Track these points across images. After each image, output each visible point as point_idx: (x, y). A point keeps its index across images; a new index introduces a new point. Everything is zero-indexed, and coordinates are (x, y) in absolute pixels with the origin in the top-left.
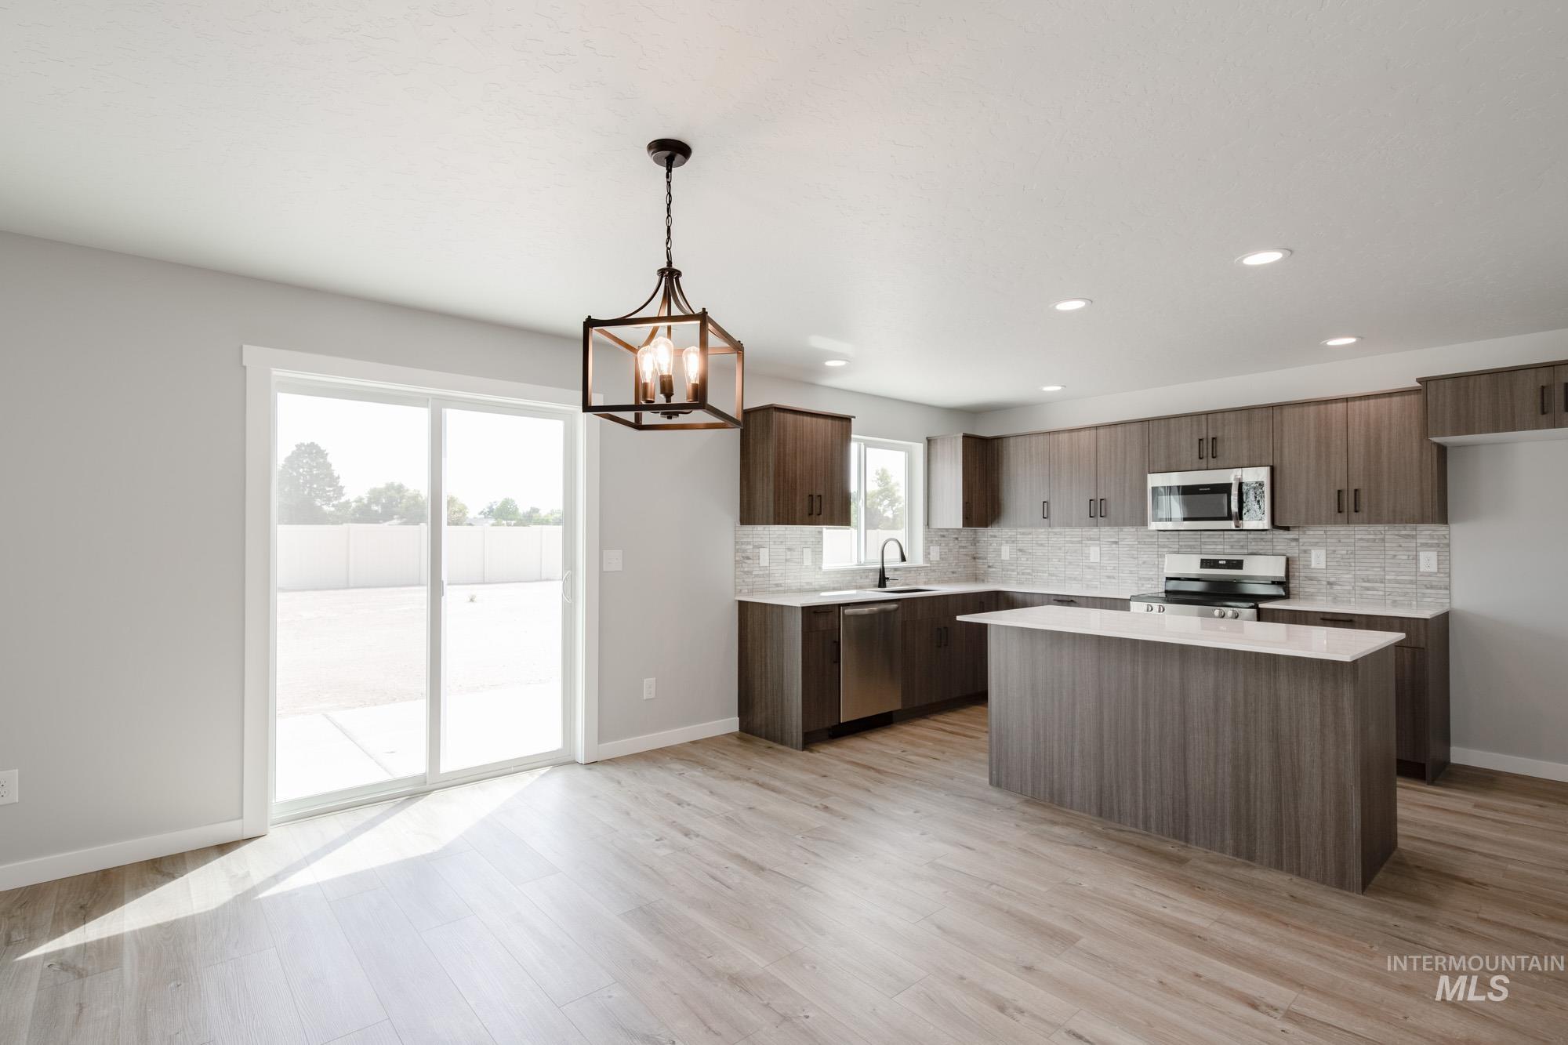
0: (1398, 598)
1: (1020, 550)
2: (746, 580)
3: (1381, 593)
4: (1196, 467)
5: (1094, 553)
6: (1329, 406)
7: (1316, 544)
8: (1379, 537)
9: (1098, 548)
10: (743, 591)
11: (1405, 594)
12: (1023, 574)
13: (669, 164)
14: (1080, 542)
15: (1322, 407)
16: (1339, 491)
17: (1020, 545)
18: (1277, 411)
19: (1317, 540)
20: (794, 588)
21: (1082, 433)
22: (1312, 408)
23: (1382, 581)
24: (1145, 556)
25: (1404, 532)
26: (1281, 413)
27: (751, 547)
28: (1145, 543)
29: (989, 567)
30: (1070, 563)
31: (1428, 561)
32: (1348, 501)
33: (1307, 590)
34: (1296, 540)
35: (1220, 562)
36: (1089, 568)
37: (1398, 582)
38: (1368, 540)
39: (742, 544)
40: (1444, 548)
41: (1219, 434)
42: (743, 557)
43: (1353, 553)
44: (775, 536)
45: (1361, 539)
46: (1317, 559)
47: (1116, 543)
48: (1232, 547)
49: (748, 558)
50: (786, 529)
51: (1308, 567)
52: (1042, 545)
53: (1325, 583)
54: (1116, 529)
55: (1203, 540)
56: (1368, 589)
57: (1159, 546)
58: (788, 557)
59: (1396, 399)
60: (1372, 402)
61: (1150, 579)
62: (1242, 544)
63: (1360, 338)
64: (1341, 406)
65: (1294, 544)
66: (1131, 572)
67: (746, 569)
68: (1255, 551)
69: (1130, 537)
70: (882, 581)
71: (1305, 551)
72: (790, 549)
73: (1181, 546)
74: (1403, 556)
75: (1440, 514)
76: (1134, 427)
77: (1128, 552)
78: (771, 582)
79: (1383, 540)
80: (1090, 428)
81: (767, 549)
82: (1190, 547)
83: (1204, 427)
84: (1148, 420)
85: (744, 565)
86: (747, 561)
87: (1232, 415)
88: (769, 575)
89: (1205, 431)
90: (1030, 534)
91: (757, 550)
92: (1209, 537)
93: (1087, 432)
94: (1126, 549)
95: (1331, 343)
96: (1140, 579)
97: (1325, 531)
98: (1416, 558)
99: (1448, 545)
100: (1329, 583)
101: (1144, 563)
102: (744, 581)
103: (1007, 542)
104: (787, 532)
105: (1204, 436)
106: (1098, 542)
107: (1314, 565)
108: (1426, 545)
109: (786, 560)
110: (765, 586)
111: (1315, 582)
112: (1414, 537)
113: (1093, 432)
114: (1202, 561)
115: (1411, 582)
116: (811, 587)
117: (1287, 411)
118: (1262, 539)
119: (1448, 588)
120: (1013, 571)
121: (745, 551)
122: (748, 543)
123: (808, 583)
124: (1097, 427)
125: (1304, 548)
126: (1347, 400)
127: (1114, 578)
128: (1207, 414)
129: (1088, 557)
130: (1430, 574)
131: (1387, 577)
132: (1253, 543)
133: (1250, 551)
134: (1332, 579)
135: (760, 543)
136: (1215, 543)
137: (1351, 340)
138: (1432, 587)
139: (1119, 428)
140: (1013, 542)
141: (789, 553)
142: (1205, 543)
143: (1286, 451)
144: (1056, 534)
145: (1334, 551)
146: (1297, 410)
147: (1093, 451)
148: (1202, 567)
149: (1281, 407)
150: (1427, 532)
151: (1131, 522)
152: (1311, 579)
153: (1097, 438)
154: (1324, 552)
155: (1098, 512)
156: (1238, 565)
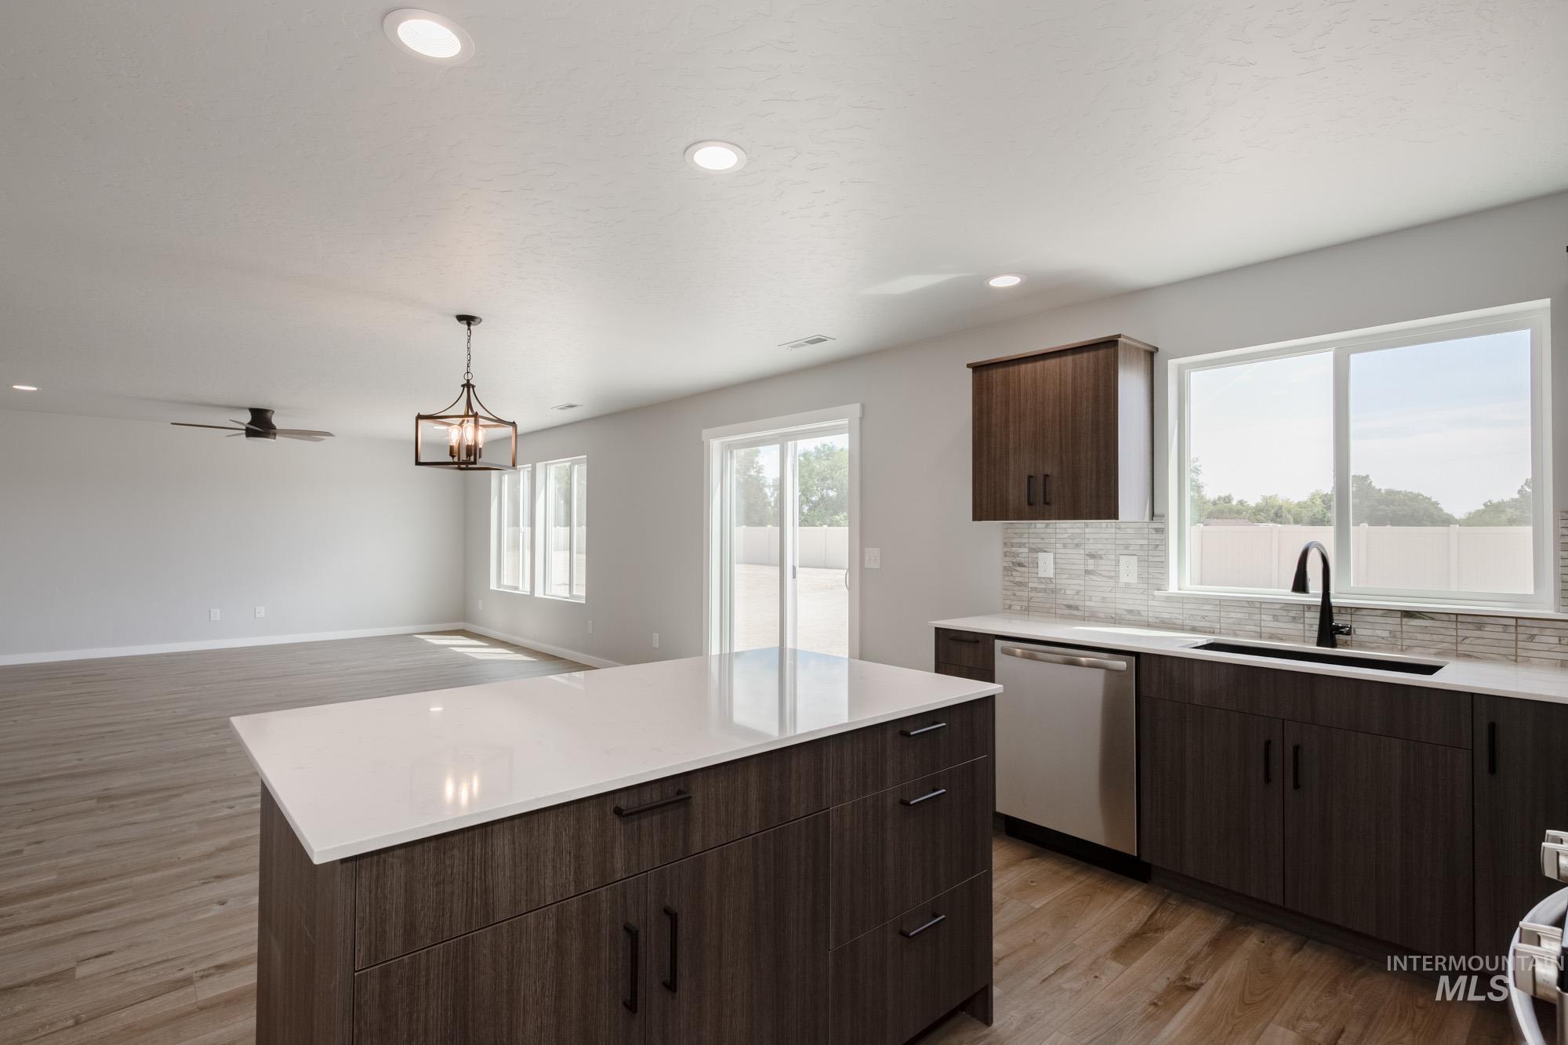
2: (1017, 593)
10: (1013, 608)
13: (469, 324)
20: (1102, 615)
27: (1026, 550)
39: (1012, 546)
42: (1013, 563)
44: (1066, 536)
49: (1020, 565)
50: (1087, 526)
58: (1091, 568)
67: (1018, 579)
70: (1329, 629)
72: (1092, 556)
78: (1058, 601)
81: (1052, 555)
85: (1014, 573)
86: (1018, 568)
88: (1053, 591)
91: (1034, 555)
102: (1015, 595)
104: (1087, 530)
109: (1087, 572)
110: (1048, 605)
116: (1138, 618)
121: (1016, 555)
122: (1021, 545)
123: (1130, 612)
135: (1039, 546)
141: (1091, 561)
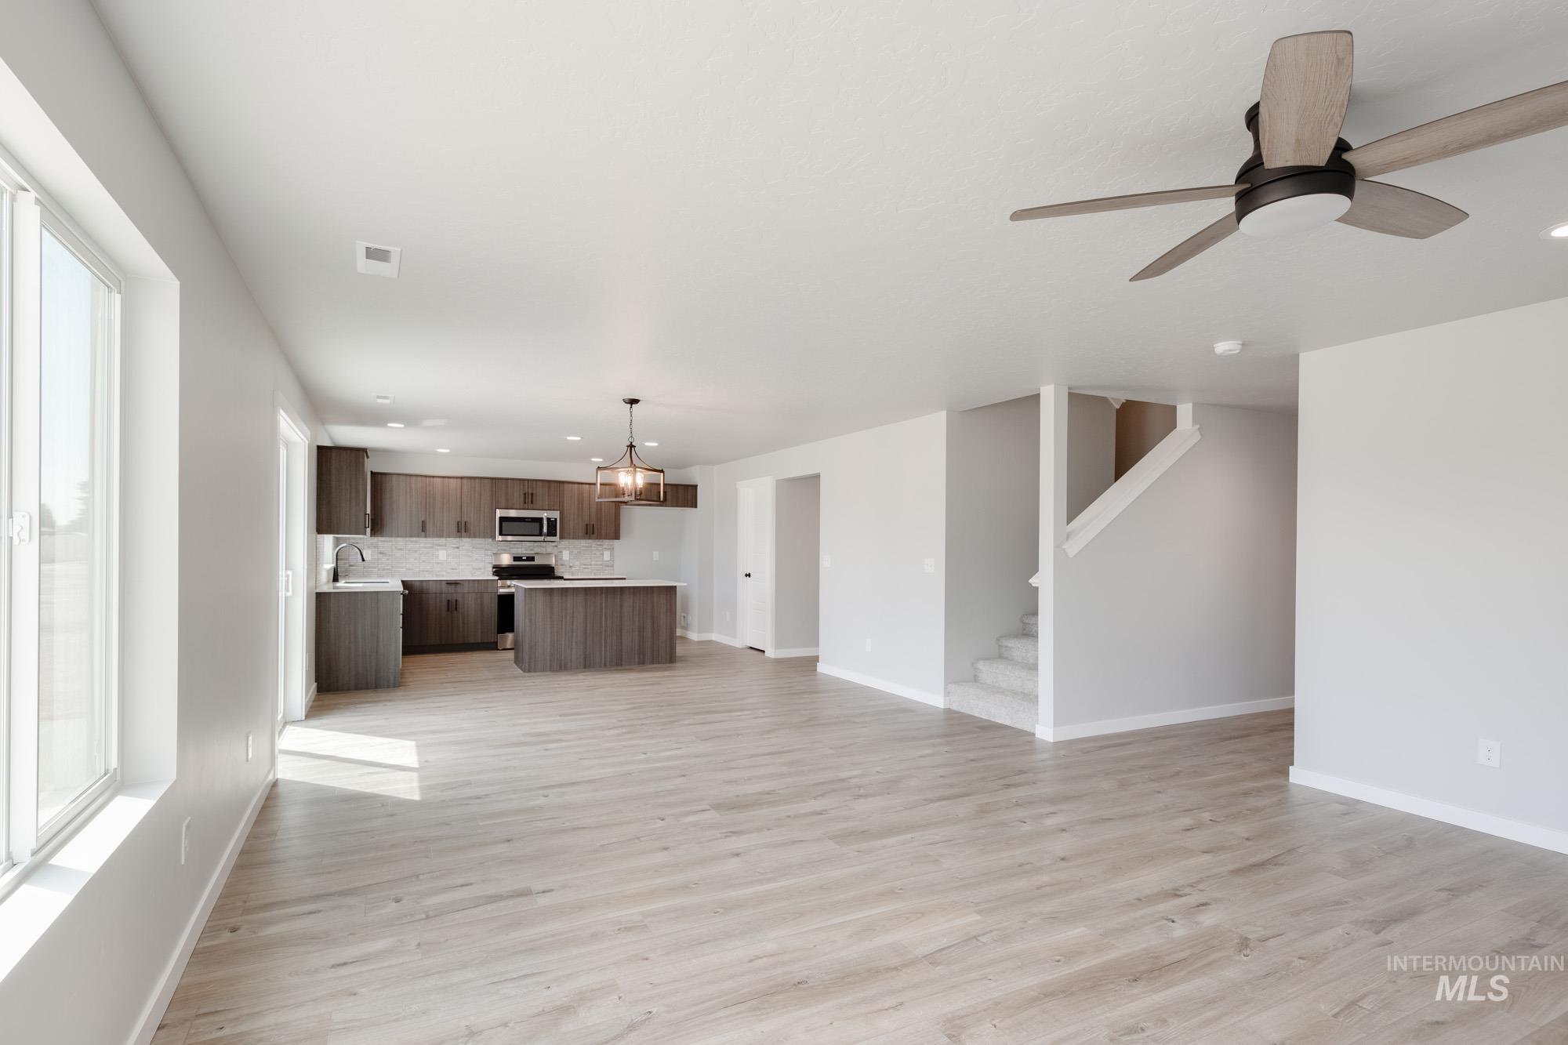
1: (381, 553)
4: (522, 507)
5: (442, 555)
7: (565, 548)
11: (598, 570)
12: (384, 570)
14: (432, 547)
16: (587, 525)
17: (381, 550)
18: (561, 485)
19: (564, 546)
21: (452, 480)
22: (576, 485)
23: (590, 565)
24: (478, 556)
26: (563, 485)
28: (477, 548)
29: (351, 566)
30: (424, 561)
31: (607, 555)
32: (591, 528)
33: (560, 568)
34: (556, 546)
35: (524, 558)
36: (438, 563)
37: (596, 565)
40: (612, 549)
41: (534, 492)
43: (580, 552)
45: (582, 546)
46: (566, 555)
47: (458, 548)
48: (526, 550)
51: (561, 559)
52: (401, 549)
53: (568, 565)
54: (458, 539)
55: (510, 546)
56: (585, 568)
57: (486, 550)
61: (480, 569)
62: (530, 548)
63: (604, 460)
64: (587, 486)
65: (555, 548)
66: (468, 565)
68: (537, 552)
69: (467, 544)
71: (561, 552)
74: (598, 554)
75: (617, 536)
76: (486, 481)
77: (466, 554)
79: (591, 546)
80: (457, 478)
82: (505, 550)
83: (527, 486)
84: (495, 479)
87: (540, 483)
89: (526, 489)
90: (390, 541)
92: (514, 544)
93: (455, 480)
94: (464, 552)
95: (593, 459)
96: (473, 569)
97: (569, 542)
98: (603, 555)
100: (571, 567)
101: (476, 559)
103: (369, 547)
105: (526, 491)
106: (445, 547)
107: (564, 558)
108: (605, 548)
111: (564, 566)
112: (601, 545)
113: (459, 480)
114: (515, 557)
115: (601, 565)
117: (566, 485)
118: (539, 546)
119: (613, 566)
120: (375, 568)
124: (462, 478)
125: (559, 550)
126: (590, 484)
127: (456, 569)
128: (528, 480)
129: (437, 557)
130: (607, 561)
131: (592, 563)
132: (536, 548)
133: (535, 552)
134: (571, 563)
136: (517, 548)
137: (601, 460)
138: (608, 566)
139: (477, 481)
140: (375, 547)
142: (512, 548)
143: (565, 505)
144: (412, 542)
145: (572, 551)
146: (570, 485)
147: (459, 491)
148: (514, 560)
149: (563, 482)
150: (607, 543)
151: (484, 537)
152: (562, 565)
153: (462, 483)
154: (568, 552)
155: (463, 529)
156: (532, 559)
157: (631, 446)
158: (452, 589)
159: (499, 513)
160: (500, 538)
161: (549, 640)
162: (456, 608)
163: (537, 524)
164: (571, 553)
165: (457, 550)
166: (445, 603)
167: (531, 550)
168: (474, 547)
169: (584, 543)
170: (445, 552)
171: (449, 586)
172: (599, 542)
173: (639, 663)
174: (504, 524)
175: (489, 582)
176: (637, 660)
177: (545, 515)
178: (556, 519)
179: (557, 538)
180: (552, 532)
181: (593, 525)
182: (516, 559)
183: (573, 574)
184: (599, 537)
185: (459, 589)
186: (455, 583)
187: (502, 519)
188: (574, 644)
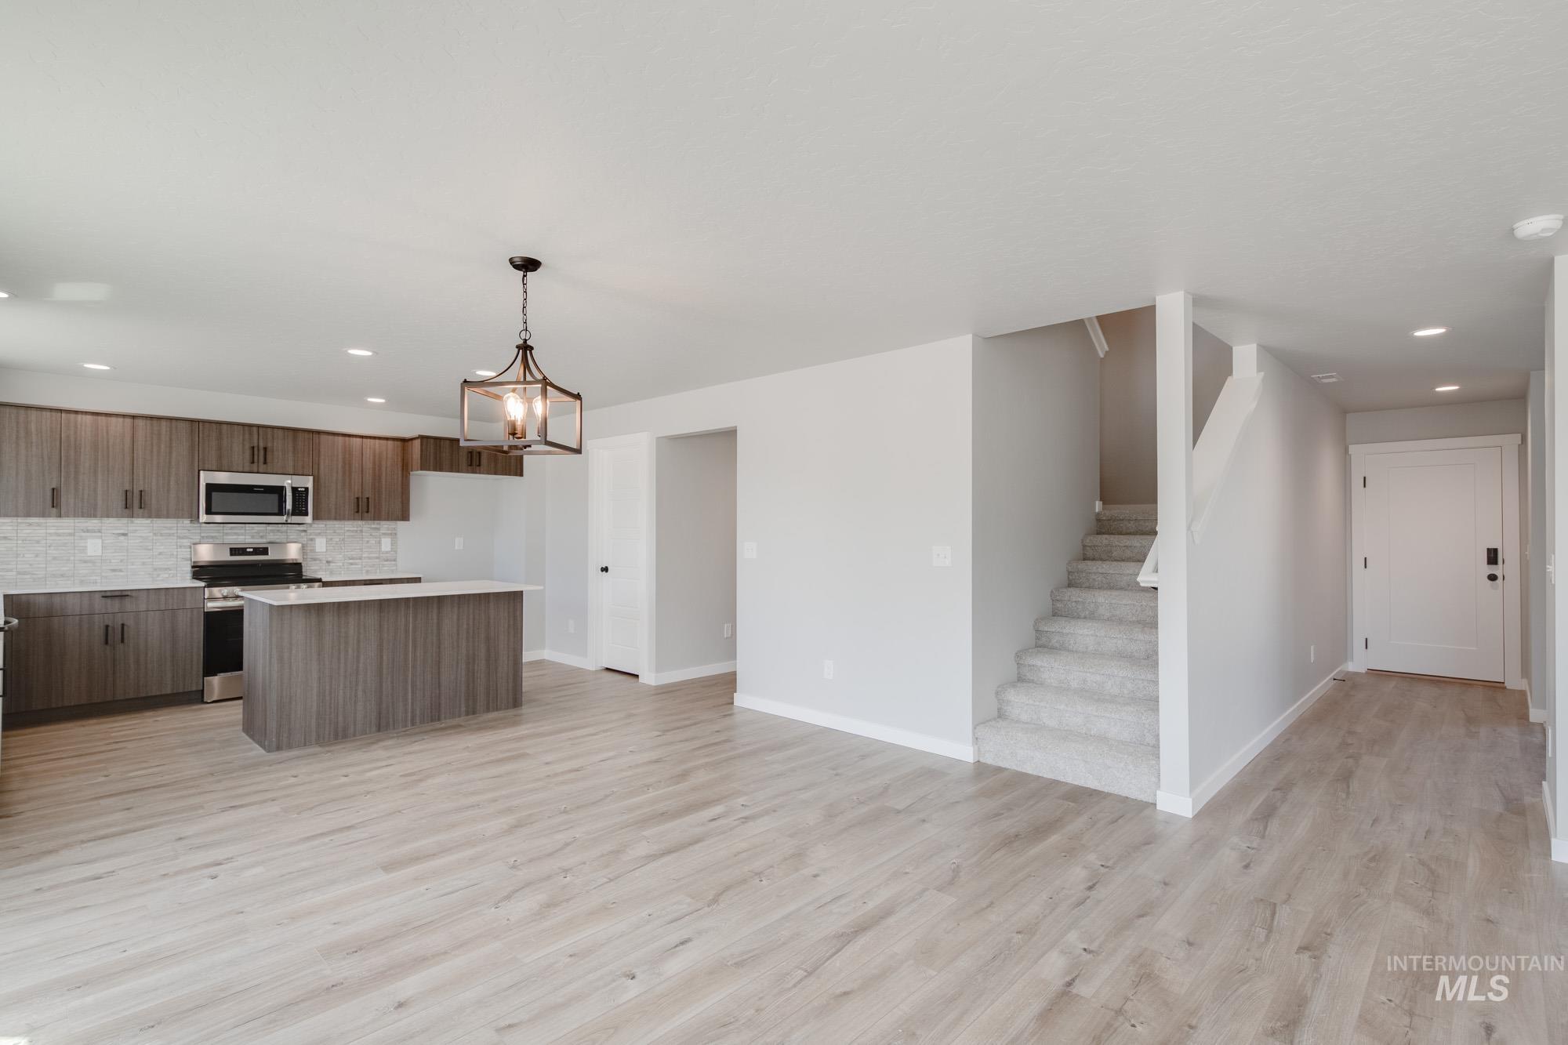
0: (370, 569)
3: (360, 566)
4: (247, 469)
5: (94, 546)
6: (351, 439)
7: (319, 534)
8: (359, 529)
9: (100, 541)
11: (374, 565)
15: (347, 438)
16: (358, 498)
18: (316, 436)
19: (319, 531)
21: (113, 419)
22: (341, 439)
23: (360, 558)
24: (162, 547)
25: (373, 526)
26: (319, 438)
28: (162, 535)
30: (55, 560)
31: (386, 544)
32: (363, 504)
33: (312, 568)
34: (305, 531)
35: (248, 550)
36: (86, 562)
37: (369, 558)
38: (352, 531)
40: (393, 535)
41: (269, 445)
43: (343, 540)
45: (348, 531)
46: (320, 545)
48: (253, 537)
51: (313, 551)
53: (324, 562)
54: (125, 520)
55: (225, 531)
56: (352, 564)
57: (179, 537)
59: (390, 442)
60: (377, 441)
61: (170, 569)
62: (261, 534)
63: (388, 400)
64: (359, 440)
65: (303, 534)
66: (145, 565)
68: (272, 540)
69: (143, 528)
71: (312, 540)
73: (203, 537)
74: (373, 541)
75: (405, 516)
76: (182, 425)
77: (141, 544)
79: (361, 531)
80: (124, 416)
82: (214, 538)
83: (256, 436)
84: (199, 421)
87: (280, 432)
89: (256, 441)
92: (231, 528)
93: (121, 420)
94: (137, 541)
95: (370, 400)
96: (155, 569)
97: (326, 525)
98: (380, 542)
99: (396, 534)
100: (328, 562)
101: (160, 554)
105: (256, 445)
106: (100, 534)
107: (317, 550)
108: (384, 534)
111: (318, 562)
112: (378, 529)
113: (128, 421)
114: (231, 549)
115: (377, 558)
117: (323, 437)
118: (278, 530)
119: (395, 560)
124: (134, 417)
125: (311, 537)
126: (362, 437)
127: (121, 571)
128: (259, 426)
129: (83, 551)
130: (387, 552)
131: (364, 556)
132: (272, 534)
133: (268, 540)
134: (330, 559)
136: (236, 534)
137: (382, 401)
138: (387, 560)
139: (164, 423)
142: (227, 534)
143: (322, 467)
145: (332, 539)
146: (331, 437)
147: (128, 440)
148: (231, 555)
149: (319, 432)
150: (385, 526)
151: (177, 515)
152: (315, 560)
153: (133, 427)
154: (324, 540)
155: (134, 503)
156: (265, 551)
157: (525, 348)
158: (116, 605)
159: (206, 478)
160: (204, 517)
161: (315, 691)
162: (122, 641)
163: (275, 497)
164: (329, 541)
165: (122, 538)
166: (98, 632)
167: (262, 537)
168: (155, 534)
169: (350, 526)
170: (99, 541)
171: (109, 601)
172: (375, 524)
173: (467, 714)
174: (215, 495)
175: (188, 592)
176: (463, 709)
177: (287, 482)
178: (307, 489)
179: (308, 519)
180: (300, 509)
181: (368, 498)
182: (234, 551)
183: (332, 573)
184: (378, 517)
185: (129, 605)
186: (121, 595)
187: (211, 488)
188: (360, 693)
